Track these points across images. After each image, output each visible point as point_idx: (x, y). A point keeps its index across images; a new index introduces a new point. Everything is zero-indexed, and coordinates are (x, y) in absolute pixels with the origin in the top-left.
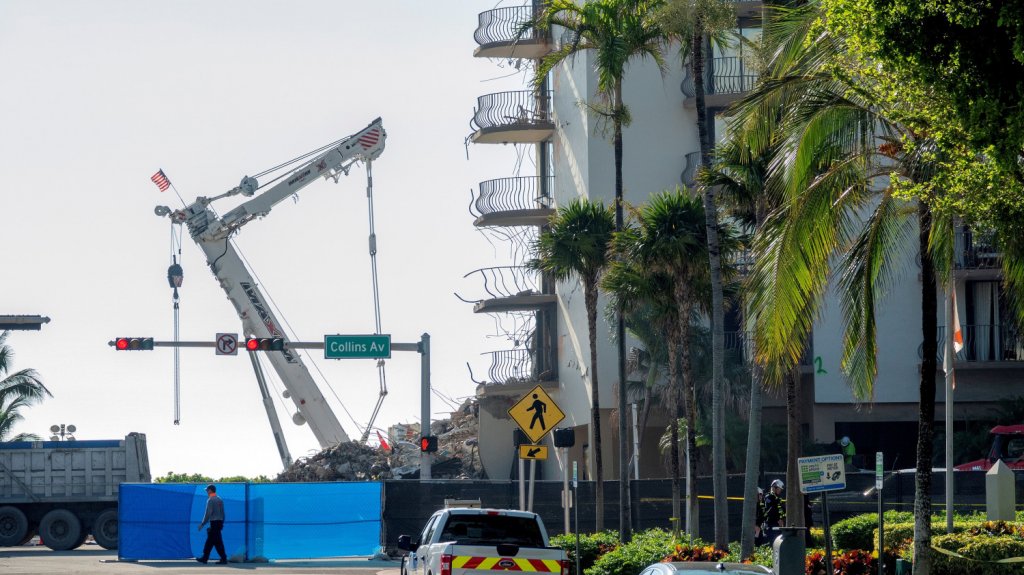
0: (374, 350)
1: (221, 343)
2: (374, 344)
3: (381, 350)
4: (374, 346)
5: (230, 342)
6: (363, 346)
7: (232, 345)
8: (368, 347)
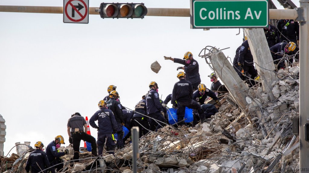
0: (249, 18)
1: (70, 8)
2: (249, 10)
3: (258, 17)
4: (249, 13)
5: (80, 7)
6: (237, 12)
7: (83, 11)
8: (243, 14)
